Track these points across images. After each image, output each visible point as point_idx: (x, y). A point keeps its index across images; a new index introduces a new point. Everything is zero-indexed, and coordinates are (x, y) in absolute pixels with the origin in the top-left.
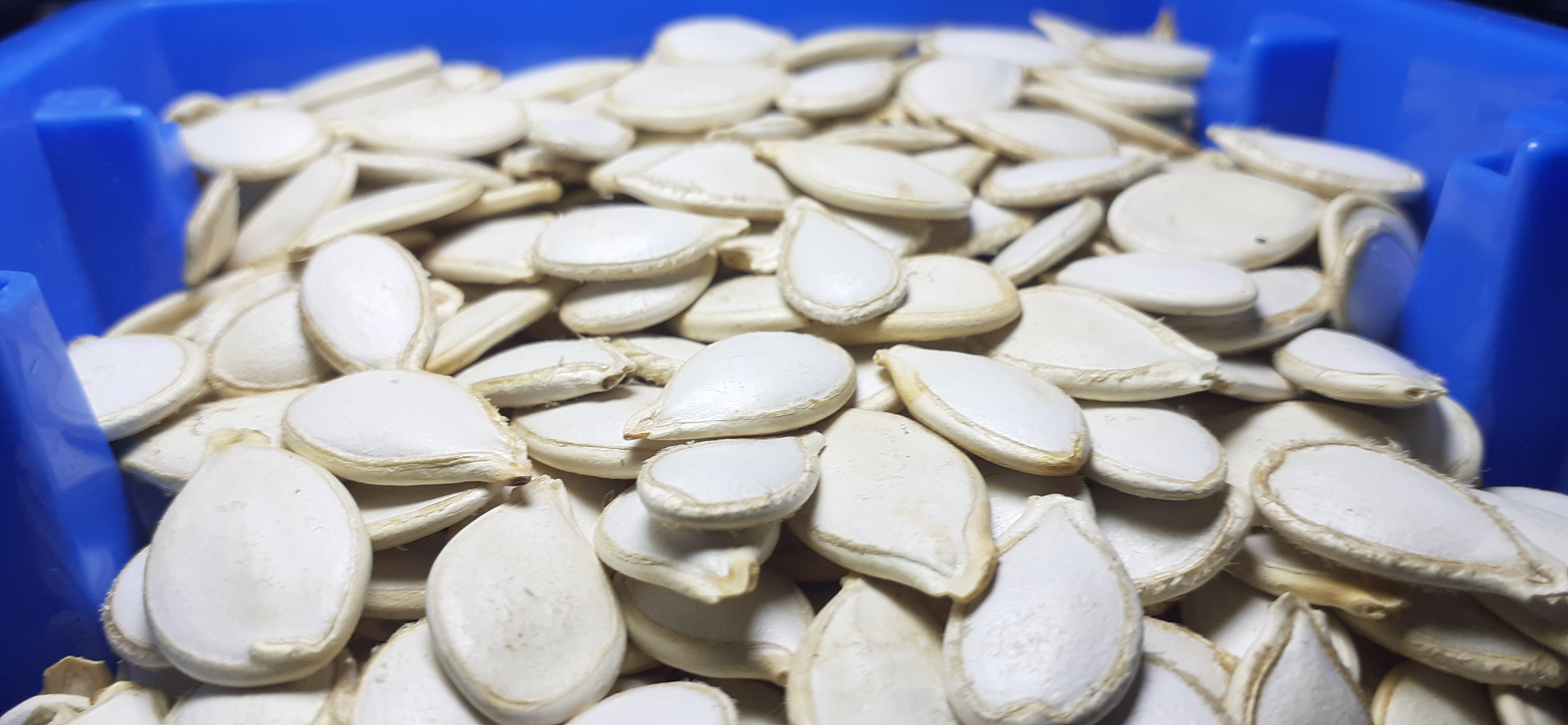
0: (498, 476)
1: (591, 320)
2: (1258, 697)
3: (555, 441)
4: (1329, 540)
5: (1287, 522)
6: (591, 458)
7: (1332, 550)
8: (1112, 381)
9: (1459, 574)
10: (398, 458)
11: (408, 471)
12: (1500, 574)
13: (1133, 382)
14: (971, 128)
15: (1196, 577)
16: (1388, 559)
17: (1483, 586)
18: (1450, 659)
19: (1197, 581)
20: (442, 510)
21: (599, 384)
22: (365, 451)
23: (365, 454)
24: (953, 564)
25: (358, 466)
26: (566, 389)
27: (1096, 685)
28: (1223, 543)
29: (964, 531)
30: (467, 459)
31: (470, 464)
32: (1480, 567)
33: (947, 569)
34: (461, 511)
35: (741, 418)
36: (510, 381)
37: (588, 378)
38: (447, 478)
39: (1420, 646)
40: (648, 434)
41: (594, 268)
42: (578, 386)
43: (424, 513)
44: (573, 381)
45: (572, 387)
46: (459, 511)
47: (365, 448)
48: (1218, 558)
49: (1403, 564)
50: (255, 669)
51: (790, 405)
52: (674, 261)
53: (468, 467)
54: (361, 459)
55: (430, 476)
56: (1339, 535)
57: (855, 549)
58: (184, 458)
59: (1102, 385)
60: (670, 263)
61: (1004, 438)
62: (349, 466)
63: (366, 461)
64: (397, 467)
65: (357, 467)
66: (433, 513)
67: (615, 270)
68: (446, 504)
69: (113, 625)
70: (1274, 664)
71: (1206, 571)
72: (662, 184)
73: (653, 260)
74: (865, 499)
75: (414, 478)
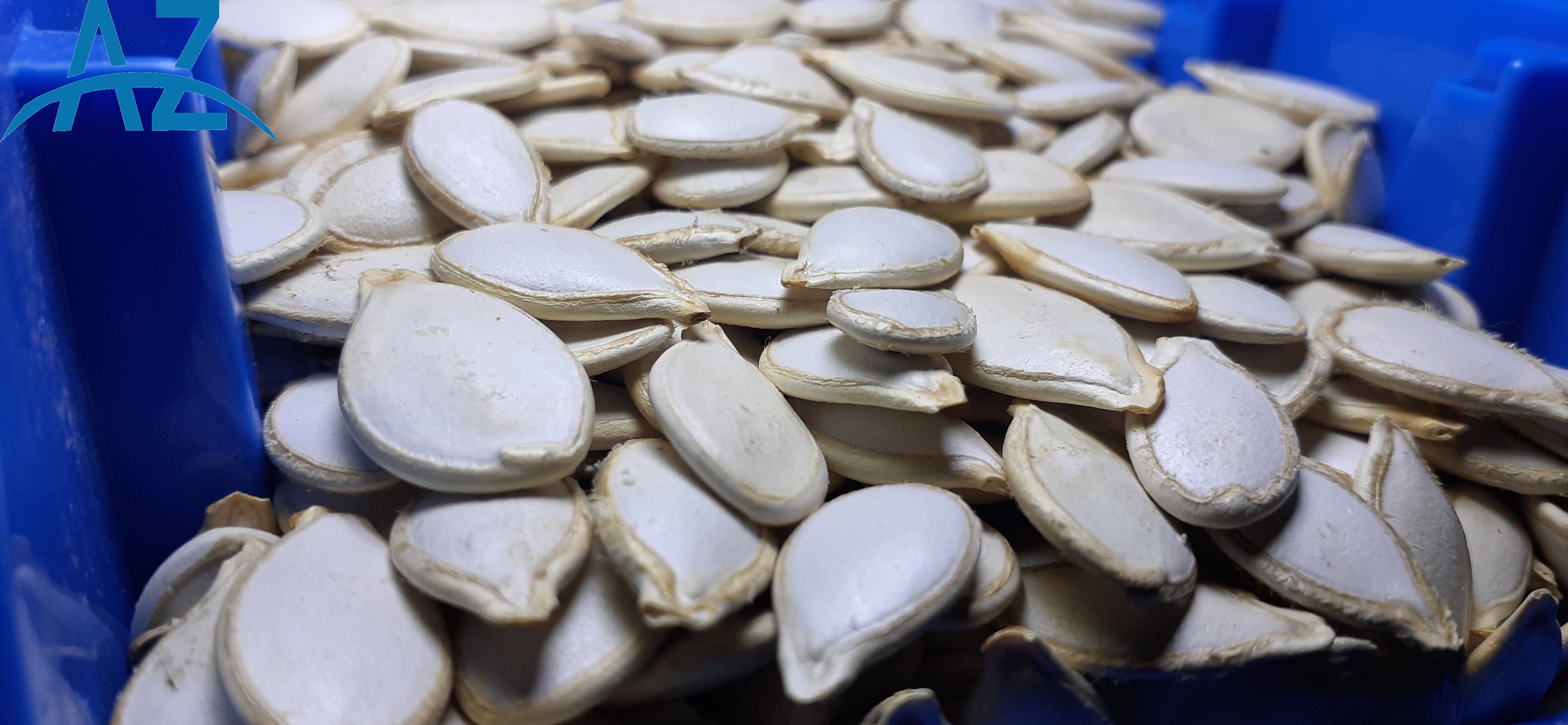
0: (679, 312)
1: (696, 194)
2: (1380, 495)
3: (705, 292)
4: (1403, 375)
5: (1363, 363)
6: (747, 307)
7: (1406, 383)
8: (1193, 251)
9: (1512, 400)
10: (578, 294)
11: (591, 306)
12: (1543, 399)
13: (1211, 252)
14: (979, 53)
15: (1296, 409)
16: (1454, 388)
17: (1530, 410)
18: (1501, 474)
19: (1296, 412)
20: (632, 343)
21: (736, 244)
22: (542, 287)
23: (543, 290)
24: (1129, 383)
25: (537, 300)
26: (702, 248)
27: (1280, 474)
28: (1314, 380)
29: (1128, 358)
30: (647, 296)
31: (650, 300)
32: (1527, 395)
33: (1125, 388)
34: (648, 345)
35: (889, 270)
36: (647, 239)
37: (723, 239)
38: (628, 313)
39: (1477, 464)
40: (806, 282)
41: (696, 145)
42: (714, 245)
43: (616, 345)
44: (709, 240)
45: (708, 246)
46: (647, 345)
47: (542, 285)
48: (1311, 393)
49: (1467, 392)
50: (507, 472)
51: (925, 262)
52: (767, 142)
53: (648, 303)
54: (540, 294)
55: (612, 311)
56: (1412, 371)
57: (1028, 377)
58: (328, 300)
59: (1183, 255)
60: (763, 144)
61: (1131, 289)
62: (528, 300)
63: (546, 296)
64: (580, 302)
65: (537, 302)
66: (625, 346)
67: (715, 148)
68: (635, 338)
69: (294, 455)
70: (1386, 469)
71: (1304, 402)
72: (729, 78)
73: (749, 140)
74: (1022, 338)
75: (597, 312)
